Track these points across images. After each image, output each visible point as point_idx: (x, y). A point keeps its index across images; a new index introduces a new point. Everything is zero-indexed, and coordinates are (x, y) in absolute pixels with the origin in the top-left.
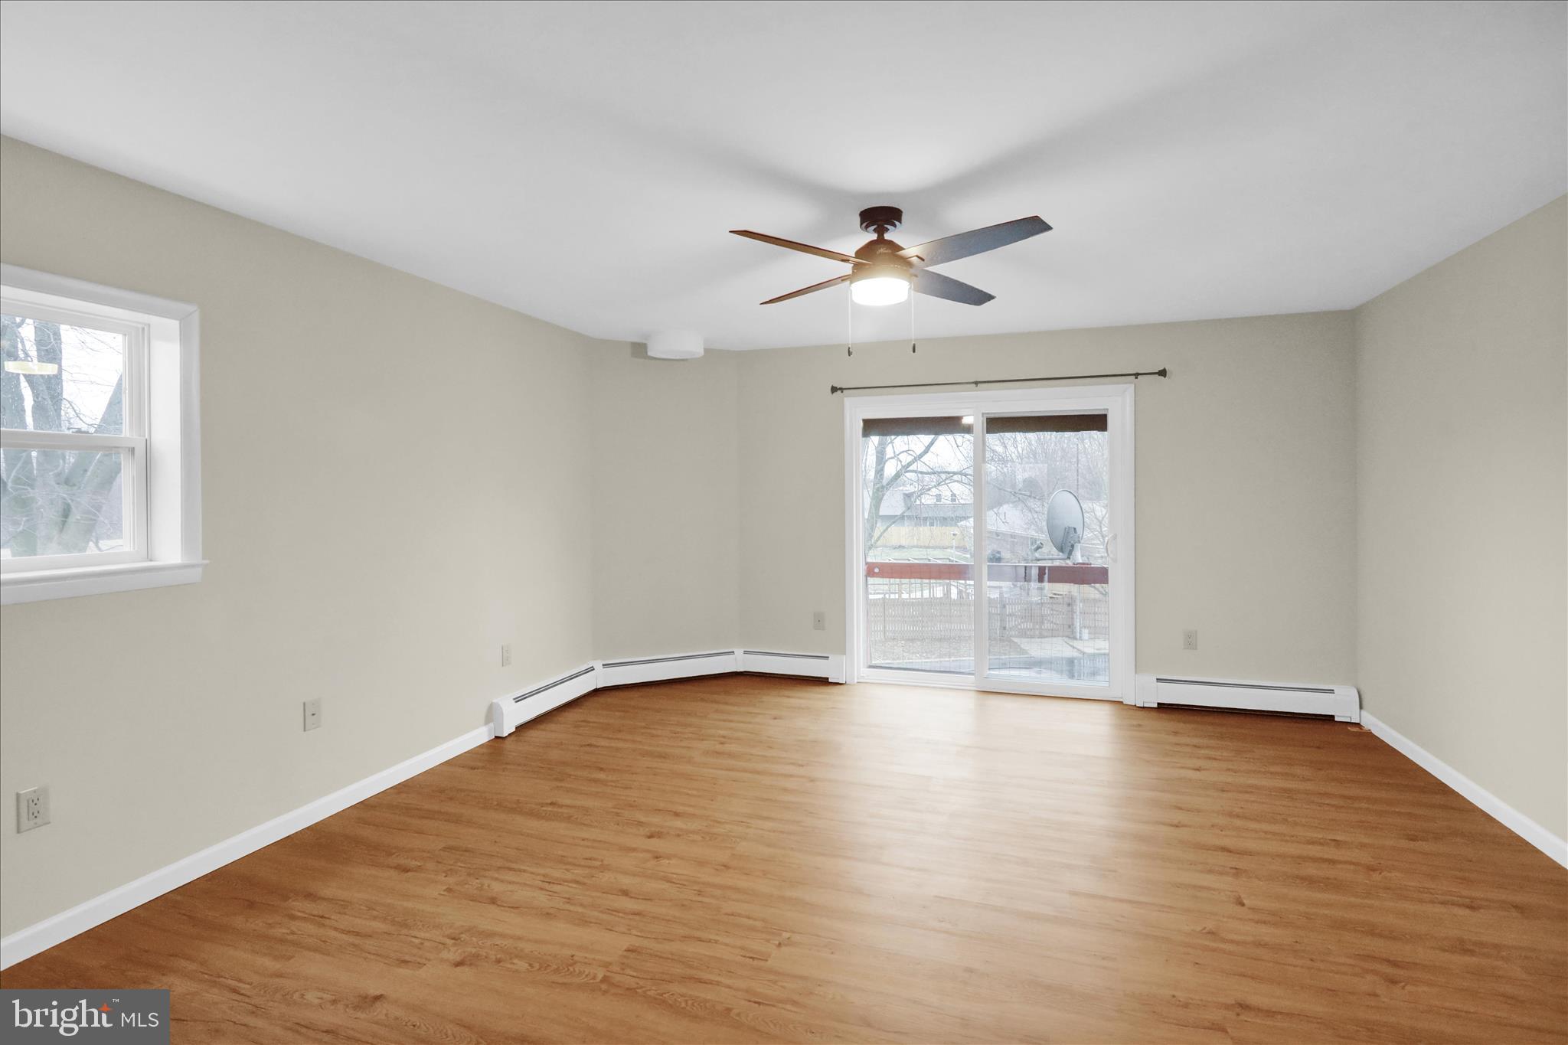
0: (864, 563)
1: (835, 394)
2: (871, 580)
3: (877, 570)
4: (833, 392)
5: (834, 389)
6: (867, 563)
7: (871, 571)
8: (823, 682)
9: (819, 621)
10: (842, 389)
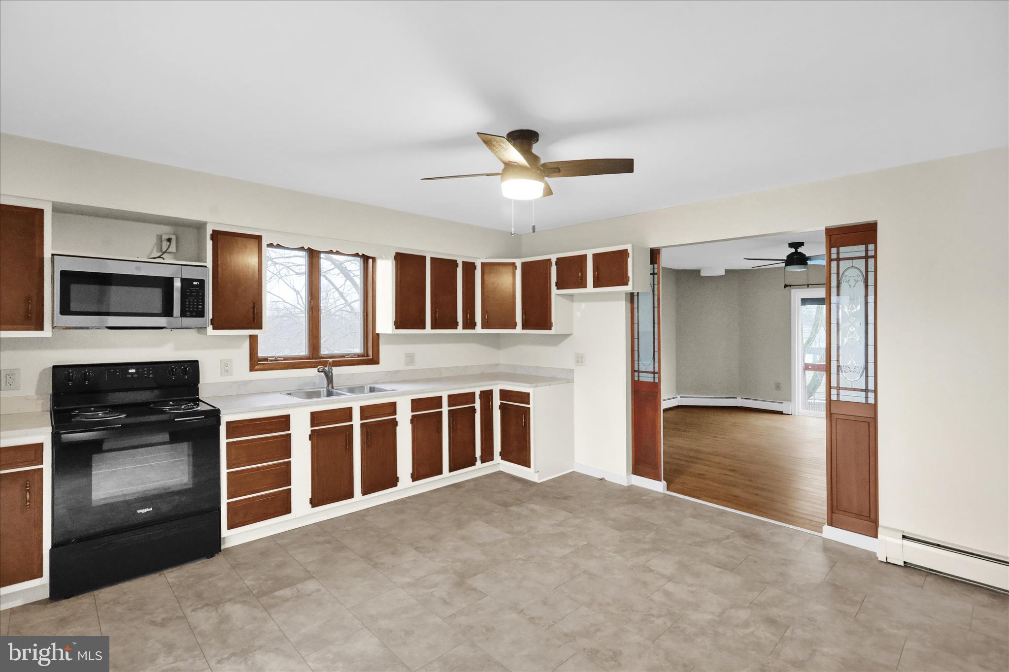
0: (803, 363)
1: (786, 288)
2: (807, 372)
3: (810, 367)
4: (785, 287)
5: (786, 286)
6: (805, 364)
7: (807, 367)
8: (781, 413)
9: (778, 387)
10: (790, 286)
